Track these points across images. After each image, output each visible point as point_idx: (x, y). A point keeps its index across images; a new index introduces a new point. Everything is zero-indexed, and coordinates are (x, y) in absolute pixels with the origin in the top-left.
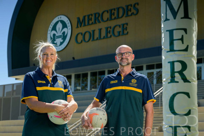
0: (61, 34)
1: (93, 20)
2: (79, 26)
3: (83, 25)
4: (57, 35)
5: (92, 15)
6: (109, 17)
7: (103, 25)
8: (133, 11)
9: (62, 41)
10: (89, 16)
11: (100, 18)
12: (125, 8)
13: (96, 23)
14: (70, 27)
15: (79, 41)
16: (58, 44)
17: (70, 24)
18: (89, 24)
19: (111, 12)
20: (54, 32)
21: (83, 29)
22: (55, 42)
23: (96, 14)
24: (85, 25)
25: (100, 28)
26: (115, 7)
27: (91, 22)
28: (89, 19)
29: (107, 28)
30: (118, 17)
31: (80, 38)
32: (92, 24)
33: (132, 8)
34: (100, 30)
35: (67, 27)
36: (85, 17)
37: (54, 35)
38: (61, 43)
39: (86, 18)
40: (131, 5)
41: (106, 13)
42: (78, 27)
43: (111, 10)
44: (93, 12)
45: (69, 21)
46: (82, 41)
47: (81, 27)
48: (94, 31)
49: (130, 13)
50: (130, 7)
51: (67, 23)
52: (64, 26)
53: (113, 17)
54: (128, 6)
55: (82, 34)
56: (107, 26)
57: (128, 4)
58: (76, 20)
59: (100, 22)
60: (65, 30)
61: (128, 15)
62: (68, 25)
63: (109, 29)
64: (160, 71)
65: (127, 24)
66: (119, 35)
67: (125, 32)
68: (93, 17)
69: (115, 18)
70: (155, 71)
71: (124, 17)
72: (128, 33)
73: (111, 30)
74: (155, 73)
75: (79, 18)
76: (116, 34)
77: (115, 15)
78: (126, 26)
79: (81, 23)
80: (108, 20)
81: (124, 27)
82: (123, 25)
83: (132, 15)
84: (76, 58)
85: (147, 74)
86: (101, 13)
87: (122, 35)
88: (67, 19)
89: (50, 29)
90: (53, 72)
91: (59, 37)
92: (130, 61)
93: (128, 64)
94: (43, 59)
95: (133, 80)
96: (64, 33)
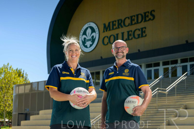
0: (90, 38)
1: (117, 26)
2: (105, 31)
3: (108, 29)
4: (87, 39)
5: (116, 21)
6: (130, 22)
7: (125, 30)
8: (150, 17)
9: (91, 43)
10: (113, 22)
11: (122, 24)
12: (143, 15)
13: (119, 28)
14: (98, 32)
15: (106, 43)
16: (88, 46)
17: (97, 29)
18: (113, 29)
19: (131, 18)
20: (84, 36)
21: (108, 33)
22: (86, 45)
24: (110, 30)
25: (123, 32)
26: (135, 14)
27: (115, 27)
28: (113, 25)
29: (128, 32)
30: (138, 23)
31: (106, 40)
32: (116, 28)
33: (149, 14)
34: (123, 34)
35: (95, 32)
36: (109, 23)
37: (85, 39)
38: (91, 45)
39: (111, 24)
40: (148, 12)
41: (127, 20)
42: (104, 32)
43: (132, 17)
44: (117, 19)
45: (97, 27)
46: (108, 43)
47: (107, 31)
48: (117, 35)
49: (147, 19)
50: (147, 14)
51: (95, 29)
52: (93, 30)
53: (133, 22)
54: (145, 13)
55: (107, 37)
56: (128, 30)
57: (145, 11)
58: (103, 26)
59: (122, 27)
60: (94, 34)
61: (146, 21)
62: (96, 30)
63: (130, 33)
64: (175, 67)
65: (145, 28)
66: (139, 37)
67: (144, 35)
68: (117, 23)
69: (135, 24)
70: (170, 67)
71: (143, 22)
72: (146, 35)
73: (132, 33)
74: (170, 68)
75: (105, 25)
76: (136, 36)
77: (136, 21)
78: (144, 29)
79: (106, 28)
80: (129, 25)
81: (143, 31)
82: (142, 29)
83: (149, 20)
84: (103, 58)
85: (163, 70)
86: (123, 19)
87: (141, 37)
88: (95, 25)
89: (81, 34)
90: (78, 65)
91: (89, 40)
92: (125, 54)
93: (123, 57)
94: (69, 55)
95: (126, 70)
96: (93, 37)
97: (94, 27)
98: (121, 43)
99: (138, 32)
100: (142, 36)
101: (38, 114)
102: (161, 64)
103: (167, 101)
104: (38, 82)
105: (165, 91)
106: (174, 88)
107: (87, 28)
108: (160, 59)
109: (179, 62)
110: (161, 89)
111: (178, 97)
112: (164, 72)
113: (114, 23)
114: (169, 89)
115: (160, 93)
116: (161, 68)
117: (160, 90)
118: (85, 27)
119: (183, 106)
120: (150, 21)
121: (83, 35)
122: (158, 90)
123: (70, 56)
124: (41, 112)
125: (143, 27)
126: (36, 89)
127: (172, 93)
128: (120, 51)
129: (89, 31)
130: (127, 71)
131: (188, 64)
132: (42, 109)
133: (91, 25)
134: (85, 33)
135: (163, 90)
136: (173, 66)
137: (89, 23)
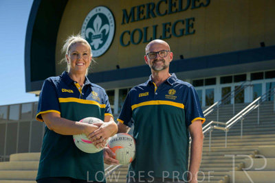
0: (100, 33)
1: (145, 14)
2: (125, 21)
3: (131, 20)
4: (94, 34)
5: (144, 6)
6: (168, 9)
7: (159, 21)
9: (101, 42)
10: (139, 7)
11: (155, 11)
13: (149, 17)
14: (113, 23)
15: (126, 42)
16: (96, 47)
17: (112, 19)
18: (139, 19)
19: (171, 2)
20: (90, 30)
21: (131, 26)
22: (92, 44)
23: (149, 5)
24: (134, 20)
25: (155, 24)
27: (142, 16)
28: (140, 12)
29: (165, 25)
30: (181, 10)
31: (127, 38)
32: (144, 18)
34: (155, 27)
35: (108, 24)
36: (133, 9)
37: (90, 34)
38: (100, 46)
39: (136, 10)
41: (163, 3)
42: (123, 23)
44: (146, 2)
45: (111, 15)
46: (129, 42)
47: (128, 22)
48: (146, 29)
49: (197, 4)
51: (108, 17)
52: (105, 21)
53: (174, 9)
55: (129, 33)
56: (165, 22)
58: (122, 13)
59: (155, 16)
60: (106, 27)
61: (194, 7)
62: (110, 20)
63: (168, 26)
64: (240, 86)
65: (194, 19)
66: (182, 34)
67: (191, 30)
68: (145, 10)
69: (177, 11)
70: (233, 85)
71: (189, 10)
72: (194, 32)
73: (171, 27)
74: (233, 89)
75: (125, 11)
76: (178, 33)
77: (178, 6)
78: (191, 22)
79: (128, 17)
80: (166, 13)
81: (190, 23)
82: (189, 20)
83: (200, 6)
84: (121, 67)
85: (221, 90)
86: (156, 3)
87: (186, 35)
88: (109, 12)
89: (85, 25)
90: (86, 80)
91: (97, 37)
92: (167, 63)
93: (165, 68)
94: (72, 62)
95: (171, 90)
96: (104, 31)
97: (107, 15)
98: (159, 44)
99: (180, 27)
100: (188, 33)
101: (8, 160)
102: (218, 81)
103: (226, 144)
104: (9, 107)
105: (225, 126)
106: (239, 122)
107: (94, 17)
108: (217, 72)
109: (248, 78)
110: (218, 123)
111: (246, 137)
112: (223, 95)
113: (142, 8)
114: (230, 123)
115: (216, 129)
116: (218, 88)
117: (216, 124)
118: (91, 15)
119: (253, 152)
120: (202, 9)
121: (87, 27)
122: (212, 124)
123: (74, 64)
124: (13, 157)
125: (190, 17)
126: (5, 117)
127: (235, 130)
128: (159, 58)
129: (98, 21)
130: (172, 92)
131: (264, 83)
132: (14, 153)
133: (101, 12)
134: (90, 25)
135: (220, 125)
136: (239, 84)
137: (98, 8)
